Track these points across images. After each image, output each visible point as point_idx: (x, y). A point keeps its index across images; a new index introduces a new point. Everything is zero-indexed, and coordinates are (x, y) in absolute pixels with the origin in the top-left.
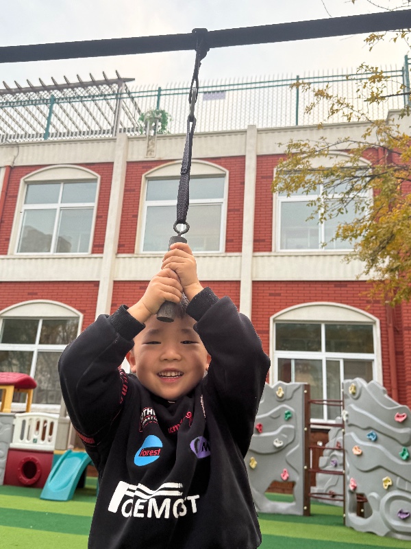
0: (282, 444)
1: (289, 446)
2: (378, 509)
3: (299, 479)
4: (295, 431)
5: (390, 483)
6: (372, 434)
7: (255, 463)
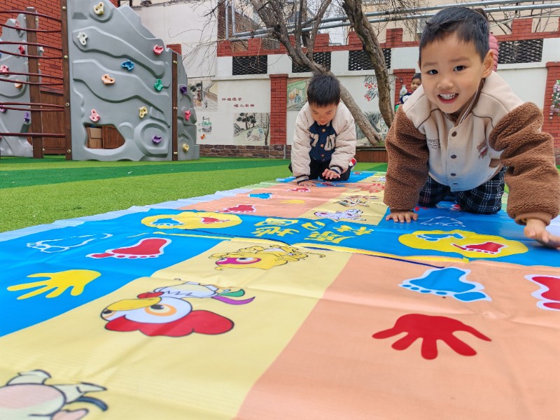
5: (146, 112)
6: (129, 63)
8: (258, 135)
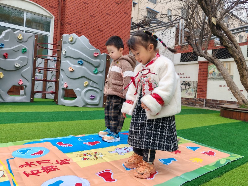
0: (20, 66)
1: (24, 67)
2: (80, 96)
3: (29, 84)
4: (28, 59)
5: (88, 84)
6: (81, 61)
7: (3, 75)
8: (191, 92)
